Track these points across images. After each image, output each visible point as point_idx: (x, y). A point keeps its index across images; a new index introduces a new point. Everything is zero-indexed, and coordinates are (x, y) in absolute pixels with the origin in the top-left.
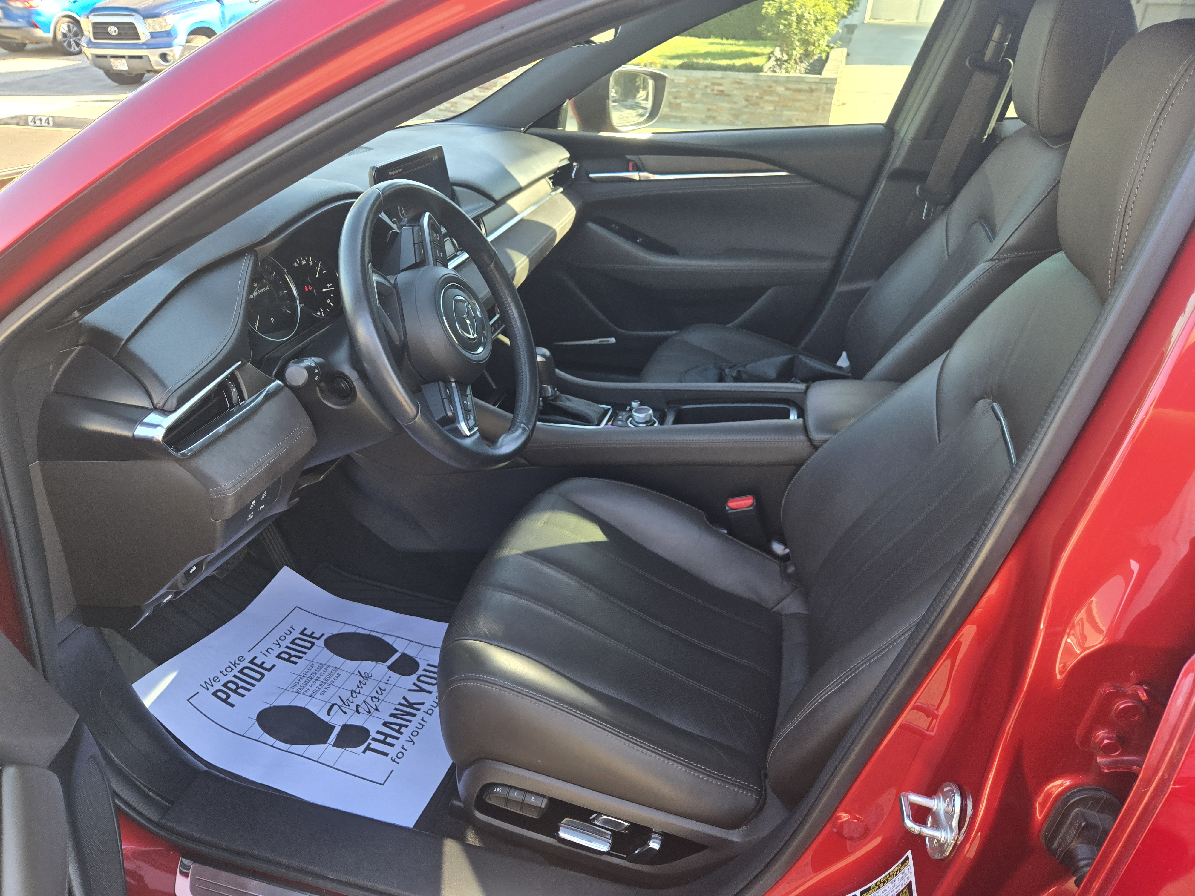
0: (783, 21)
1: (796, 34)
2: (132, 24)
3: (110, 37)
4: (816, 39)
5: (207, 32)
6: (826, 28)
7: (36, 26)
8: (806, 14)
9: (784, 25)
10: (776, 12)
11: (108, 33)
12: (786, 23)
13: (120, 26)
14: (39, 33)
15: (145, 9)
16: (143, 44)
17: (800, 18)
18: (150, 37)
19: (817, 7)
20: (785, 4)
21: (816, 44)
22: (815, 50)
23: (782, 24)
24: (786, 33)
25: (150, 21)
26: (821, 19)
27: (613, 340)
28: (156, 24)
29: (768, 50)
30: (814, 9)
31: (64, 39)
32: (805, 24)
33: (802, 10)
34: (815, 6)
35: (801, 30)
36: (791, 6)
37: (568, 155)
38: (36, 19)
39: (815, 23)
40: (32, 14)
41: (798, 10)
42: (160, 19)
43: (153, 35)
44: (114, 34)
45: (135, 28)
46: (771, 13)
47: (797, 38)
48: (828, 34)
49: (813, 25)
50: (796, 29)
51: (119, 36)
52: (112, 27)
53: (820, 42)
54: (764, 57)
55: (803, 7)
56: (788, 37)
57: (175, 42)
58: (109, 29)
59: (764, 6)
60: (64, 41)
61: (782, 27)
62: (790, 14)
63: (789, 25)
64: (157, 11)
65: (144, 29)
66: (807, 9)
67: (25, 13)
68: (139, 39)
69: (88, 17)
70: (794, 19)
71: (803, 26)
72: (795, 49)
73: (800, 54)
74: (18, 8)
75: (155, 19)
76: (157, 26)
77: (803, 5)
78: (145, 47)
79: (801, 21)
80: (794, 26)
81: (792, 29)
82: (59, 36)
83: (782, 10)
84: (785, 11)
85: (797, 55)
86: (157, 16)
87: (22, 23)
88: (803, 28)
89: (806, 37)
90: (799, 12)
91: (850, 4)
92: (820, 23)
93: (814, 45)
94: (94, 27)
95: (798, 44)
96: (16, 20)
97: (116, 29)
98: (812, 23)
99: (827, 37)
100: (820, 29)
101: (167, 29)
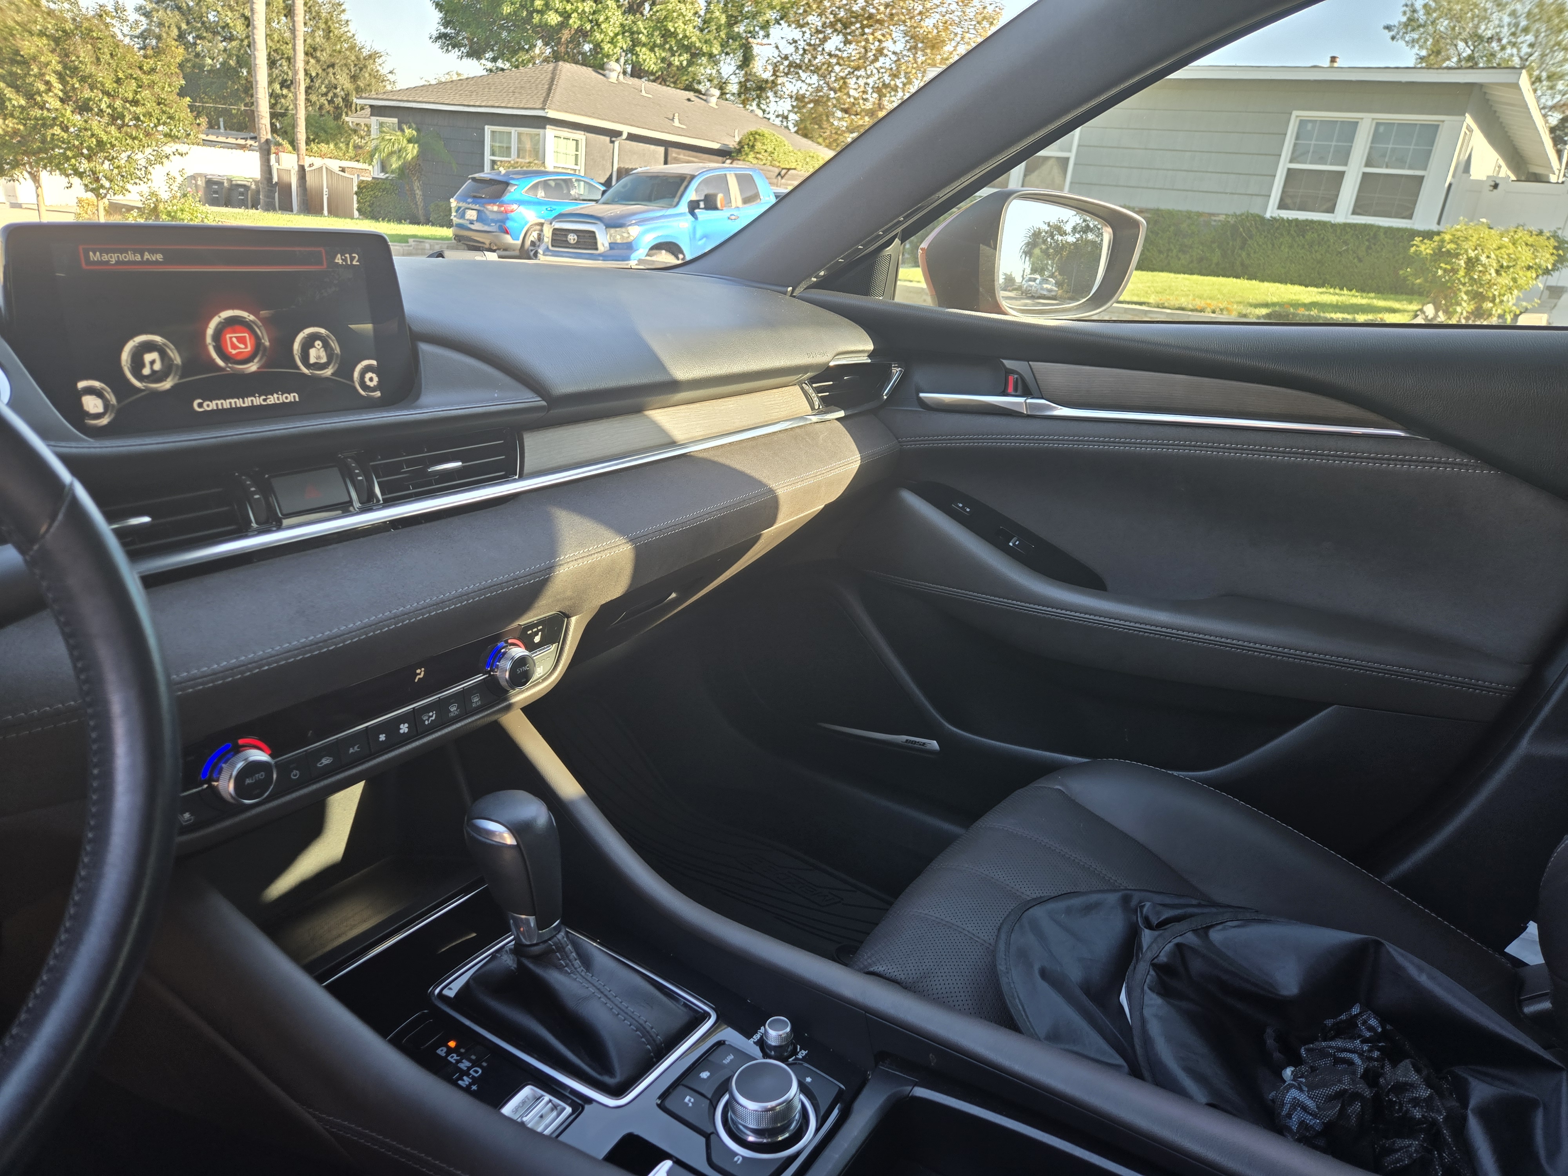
0: (1442, 265)
1: (1464, 284)
2: (593, 232)
3: (567, 245)
4: (1496, 293)
5: (672, 248)
6: (1514, 280)
7: (507, 232)
8: (1483, 258)
9: (1445, 270)
10: (1431, 252)
11: (567, 241)
12: (1448, 267)
13: (581, 234)
14: (508, 239)
15: (611, 218)
16: (600, 255)
17: (1471, 263)
18: (608, 248)
19: (1503, 251)
20: (1449, 243)
21: (1497, 300)
22: (1494, 309)
23: (1441, 268)
24: (1447, 281)
25: (612, 231)
26: (1508, 267)
27: (934, 744)
28: (618, 236)
29: (1414, 307)
30: (1497, 252)
31: (532, 248)
32: (1480, 271)
33: (1476, 252)
34: (1499, 248)
35: (1472, 278)
36: (1458, 245)
37: (870, 347)
38: (509, 224)
39: (1497, 272)
40: (508, 219)
41: (1470, 251)
42: (623, 230)
43: (613, 246)
44: (572, 242)
45: (595, 238)
46: (1424, 253)
47: (1464, 289)
48: (1519, 288)
49: (1494, 274)
50: (1464, 277)
51: (576, 246)
52: (572, 235)
53: (1505, 298)
54: (1406, 314)
55: (1479, 248)
56: (1450, 288)
57: (633, 256)
58: (569, 237)
59: (1415, 242)
60: (532, 250)
61: (1440, 272)
62: (1457, 256)
63: (1455, 271)
64: (621, 221)
65: (603, 240)
66: (1485, 250)
67: (499, 217)
68: (597, 249)
69: (551, 224)
70: (1462, 263)
71: (1477, 273)
72: (1460, 305)
73: (1467, 312)
74: (493, 212)
75: (618, 229)
76: (618, 237)
77: (1479, 245)
78: (601, 258)
79: (1473, 266)
80: (1462, 273)
81: (1459, 276)
82: (528, 243)
83: (1444, 250)
84: (1448, 251)
85: (1462, 313)
86: (621, 226)
87: (493, 227)
88: (1476, 277)
89: (1481, 290)
90: (1472, 254)
91: (1559, 256)
92: (1505, 272)
93: (1493, 301)
94: (553, 234)
95: (1465, 297)
96: (489, 225)
97: (576, 237)
98: (1493, 272)
99: (1516, 292)
100: (1505, 280)
101: (629, 240)
